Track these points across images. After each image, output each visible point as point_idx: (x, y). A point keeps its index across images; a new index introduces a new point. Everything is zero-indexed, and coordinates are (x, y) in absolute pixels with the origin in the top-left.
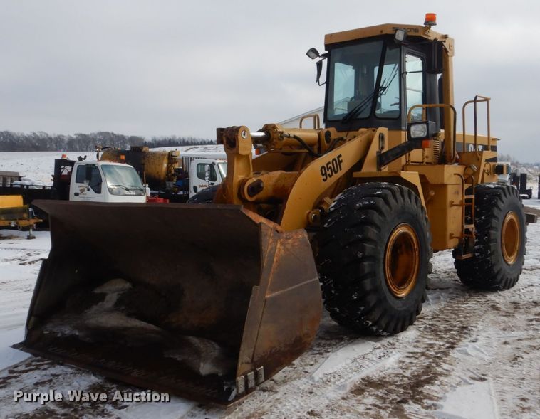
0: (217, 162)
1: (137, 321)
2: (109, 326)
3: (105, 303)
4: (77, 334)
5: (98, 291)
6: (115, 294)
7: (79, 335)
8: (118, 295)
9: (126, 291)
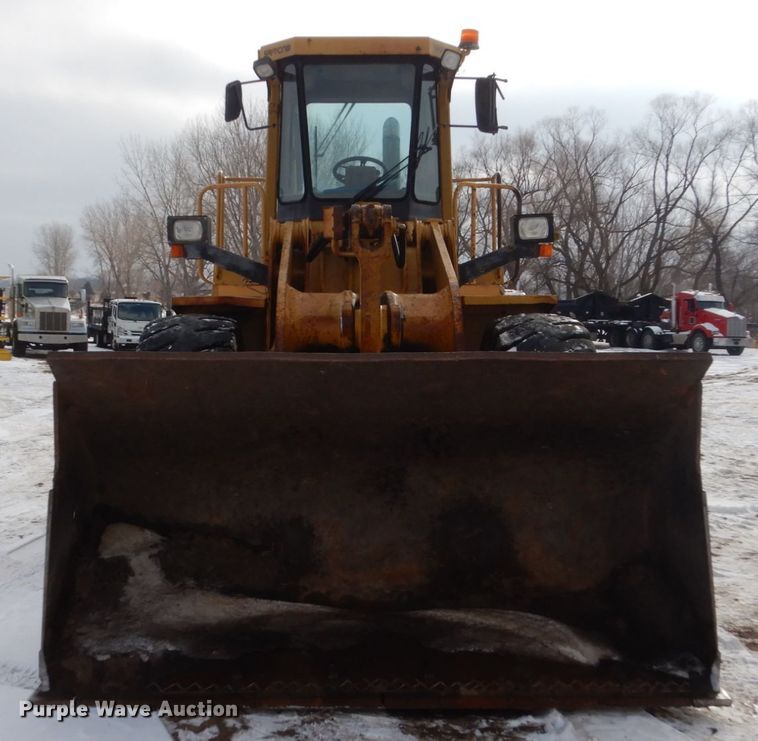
3: (140, 577)
5: (106, 553)
6: (144, 557)
7: (178, 649)
8: (150, 557)
9: (161, 548)
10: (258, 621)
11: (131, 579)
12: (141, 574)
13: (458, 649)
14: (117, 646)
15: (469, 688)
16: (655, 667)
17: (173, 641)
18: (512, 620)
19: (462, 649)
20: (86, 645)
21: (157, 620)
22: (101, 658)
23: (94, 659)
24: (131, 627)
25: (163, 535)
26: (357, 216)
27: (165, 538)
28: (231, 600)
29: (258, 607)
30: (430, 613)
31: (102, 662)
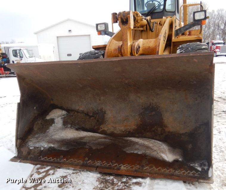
0: (22, 49)
1: (85, 132)
2: (69, 138)
3: (56, 124)
4: (52, 146)
5: (48, 118)
6: (60, 119)
7: (54, 146)
8: (61, 118)
9: (65, 116)
10: (81, 138)
11: (53, 125)
12: (57, 123)
13: (131, 152)
14: (37, 145)
15: (124, 167)
16: (191, 165)
17: (54, 144)
18: (152, 143)
19: (132, 152)
20: (29, 144)
21: (53, 137)
22: (31, 148)
23: (29, 149)
24: (45, 139)
25: (67, 112)
26: (120, 15)
27: (67, 113)
28: (77, 132)
29: (83, 134)
30: (131, 138)
31: (31, 149)
